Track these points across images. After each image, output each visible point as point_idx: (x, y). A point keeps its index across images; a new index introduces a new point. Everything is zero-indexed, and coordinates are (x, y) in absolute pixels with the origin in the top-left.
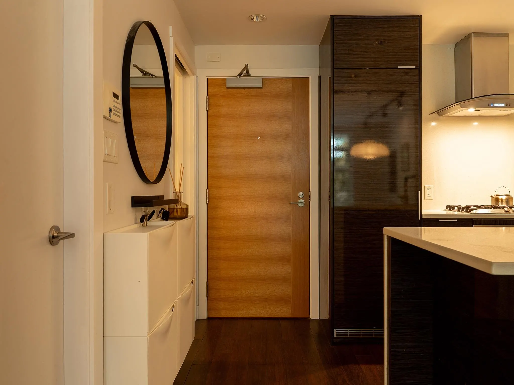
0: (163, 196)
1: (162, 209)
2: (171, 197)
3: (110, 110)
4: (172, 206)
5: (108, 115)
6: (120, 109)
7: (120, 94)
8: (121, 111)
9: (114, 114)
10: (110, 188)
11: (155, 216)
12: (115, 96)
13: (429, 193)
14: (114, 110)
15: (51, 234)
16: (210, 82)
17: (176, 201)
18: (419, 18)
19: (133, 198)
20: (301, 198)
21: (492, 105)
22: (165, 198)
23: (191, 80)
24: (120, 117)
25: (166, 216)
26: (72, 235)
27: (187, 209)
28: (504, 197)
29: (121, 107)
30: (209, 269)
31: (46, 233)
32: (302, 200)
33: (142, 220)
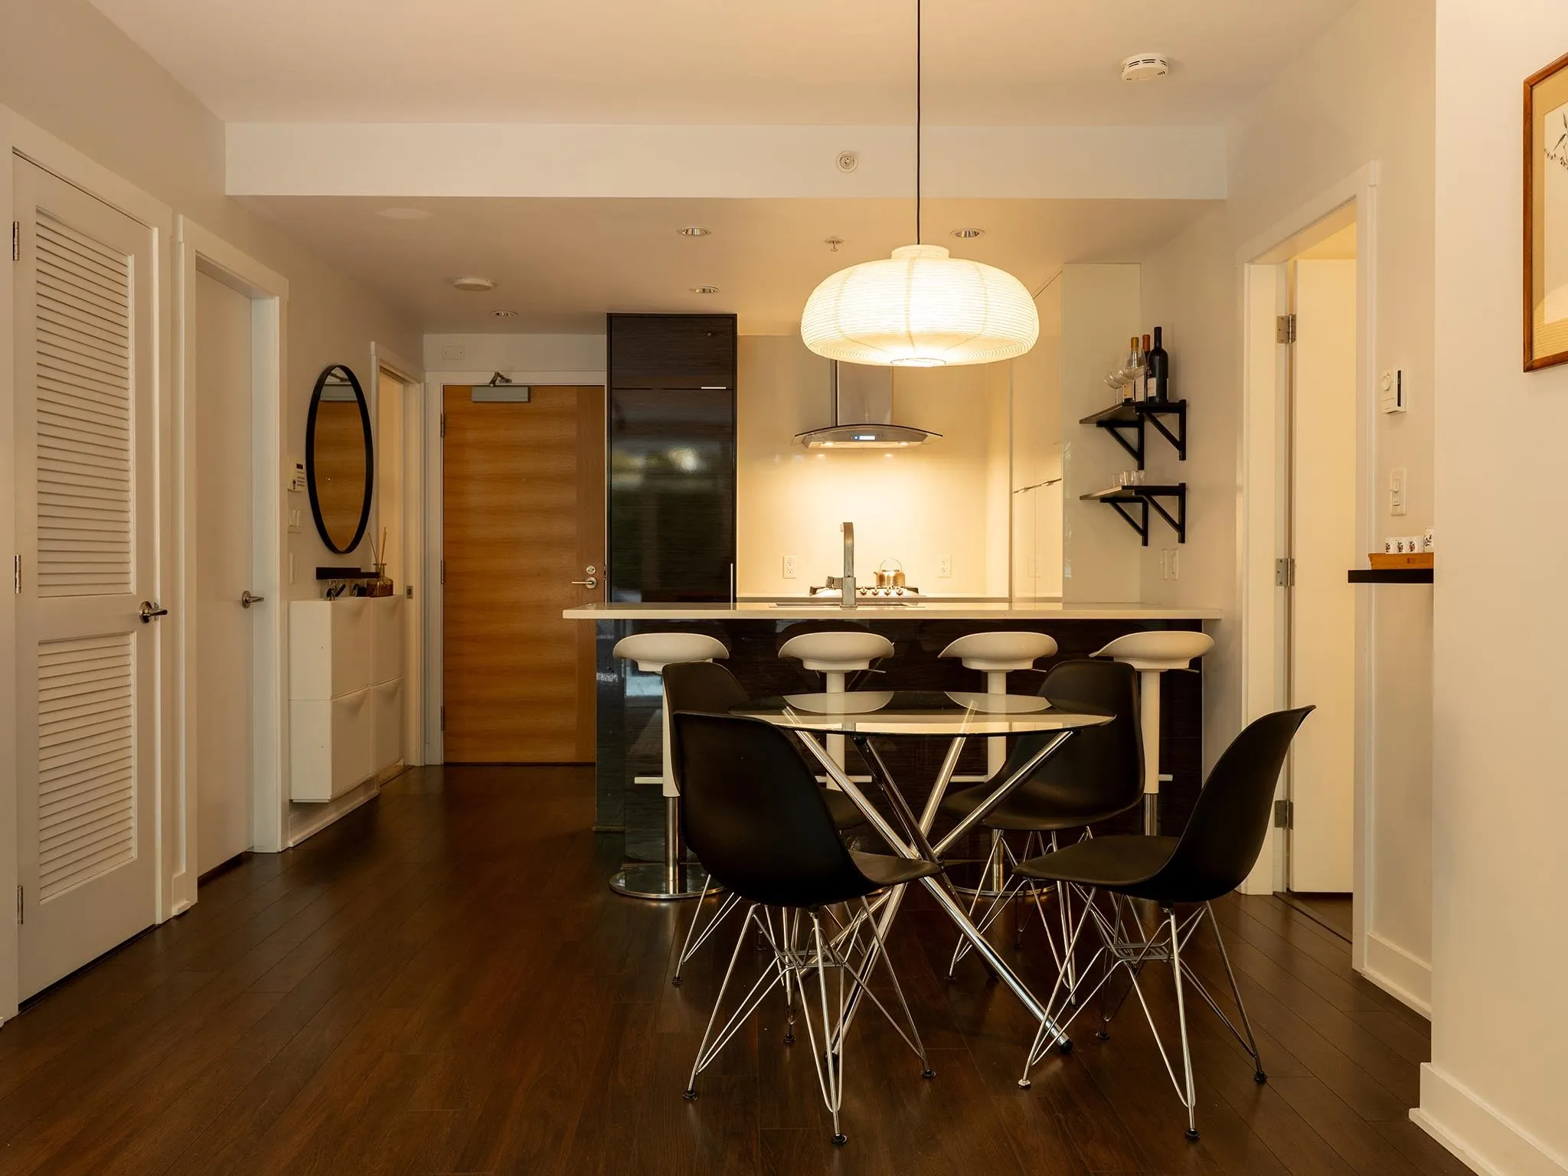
0: (359, 569)
1: (356, 585)
2: (373, 570)
3: (294, 482)
4: (373, 581)
5: (292, 488)
6: (303, 478)
7: (303, 463)
8: (305, 480)
9: (298, 485)
10: (294, 557)
11: (346, 591)
12: (299, 466)
13: (789, 567)
14: (298, 481)
15: (244, 599)
16: (448, 391)
17: (376, 575)
18: (732, 318)
19: (317, 569)
20: (592, 576)
21: (856, 438)
22: (362, 571)
23: (415, 390)
24: (303, 486)
25: (362, 592)
26: (260, 599)
27: (391, 586)
28: (892, 574)
29: (304, 476)
30: (446, 686)
31: (240, 597)
32: (593, 579)
33: (329, 594)
